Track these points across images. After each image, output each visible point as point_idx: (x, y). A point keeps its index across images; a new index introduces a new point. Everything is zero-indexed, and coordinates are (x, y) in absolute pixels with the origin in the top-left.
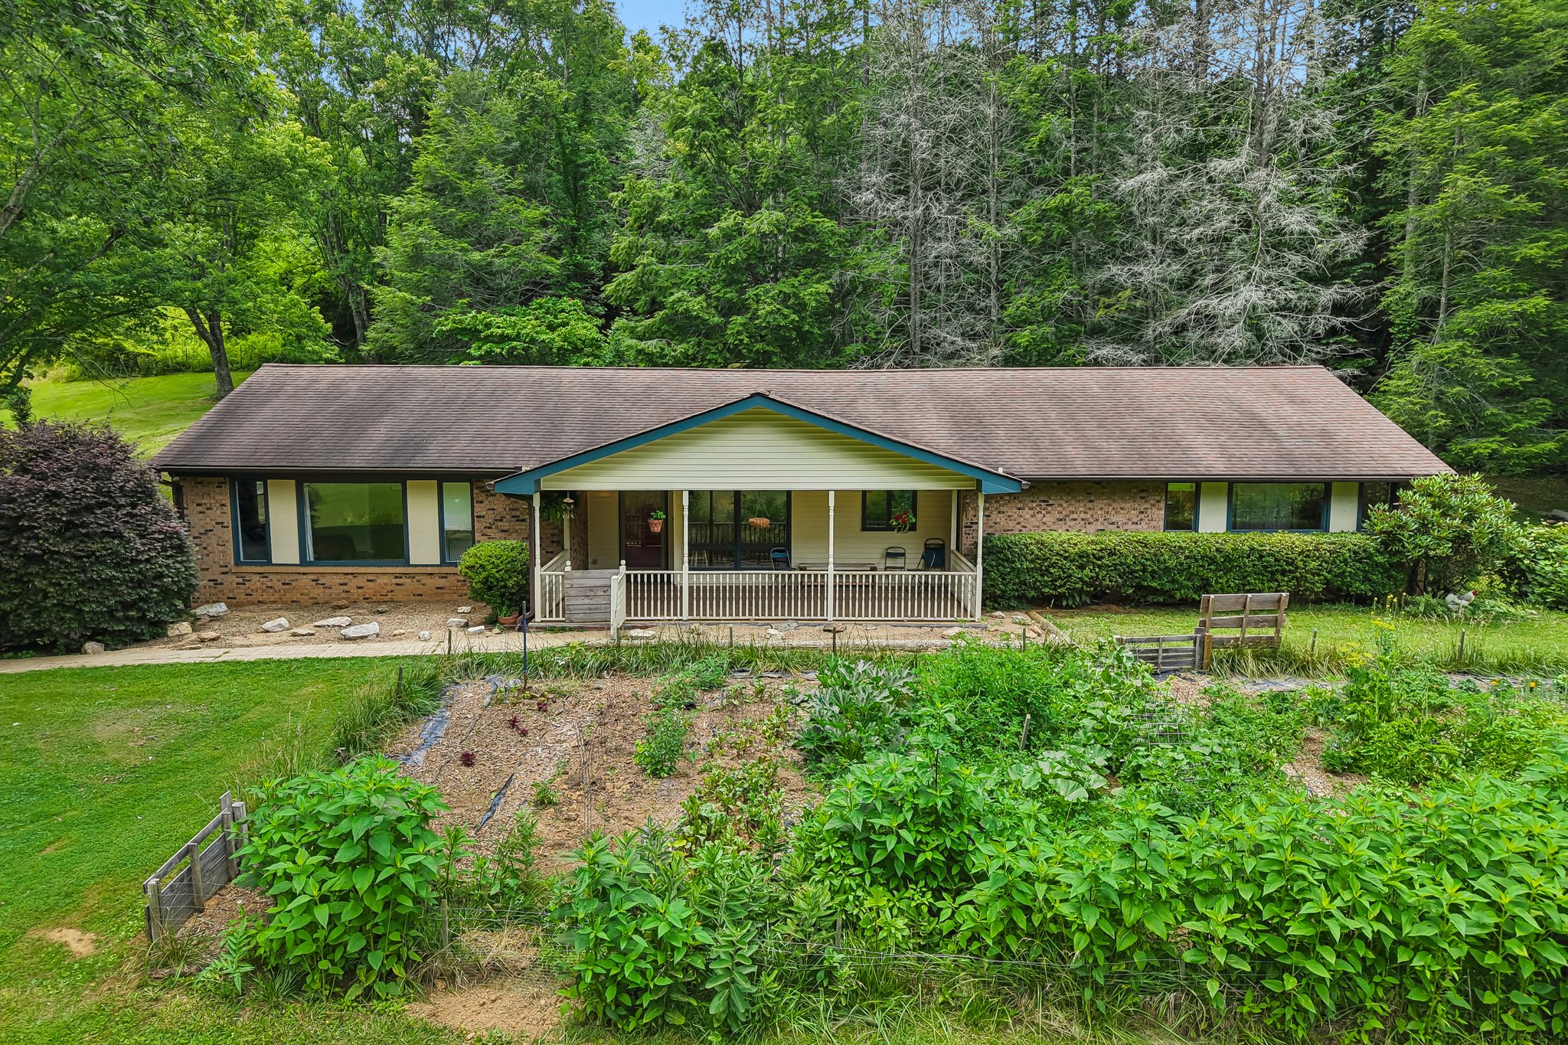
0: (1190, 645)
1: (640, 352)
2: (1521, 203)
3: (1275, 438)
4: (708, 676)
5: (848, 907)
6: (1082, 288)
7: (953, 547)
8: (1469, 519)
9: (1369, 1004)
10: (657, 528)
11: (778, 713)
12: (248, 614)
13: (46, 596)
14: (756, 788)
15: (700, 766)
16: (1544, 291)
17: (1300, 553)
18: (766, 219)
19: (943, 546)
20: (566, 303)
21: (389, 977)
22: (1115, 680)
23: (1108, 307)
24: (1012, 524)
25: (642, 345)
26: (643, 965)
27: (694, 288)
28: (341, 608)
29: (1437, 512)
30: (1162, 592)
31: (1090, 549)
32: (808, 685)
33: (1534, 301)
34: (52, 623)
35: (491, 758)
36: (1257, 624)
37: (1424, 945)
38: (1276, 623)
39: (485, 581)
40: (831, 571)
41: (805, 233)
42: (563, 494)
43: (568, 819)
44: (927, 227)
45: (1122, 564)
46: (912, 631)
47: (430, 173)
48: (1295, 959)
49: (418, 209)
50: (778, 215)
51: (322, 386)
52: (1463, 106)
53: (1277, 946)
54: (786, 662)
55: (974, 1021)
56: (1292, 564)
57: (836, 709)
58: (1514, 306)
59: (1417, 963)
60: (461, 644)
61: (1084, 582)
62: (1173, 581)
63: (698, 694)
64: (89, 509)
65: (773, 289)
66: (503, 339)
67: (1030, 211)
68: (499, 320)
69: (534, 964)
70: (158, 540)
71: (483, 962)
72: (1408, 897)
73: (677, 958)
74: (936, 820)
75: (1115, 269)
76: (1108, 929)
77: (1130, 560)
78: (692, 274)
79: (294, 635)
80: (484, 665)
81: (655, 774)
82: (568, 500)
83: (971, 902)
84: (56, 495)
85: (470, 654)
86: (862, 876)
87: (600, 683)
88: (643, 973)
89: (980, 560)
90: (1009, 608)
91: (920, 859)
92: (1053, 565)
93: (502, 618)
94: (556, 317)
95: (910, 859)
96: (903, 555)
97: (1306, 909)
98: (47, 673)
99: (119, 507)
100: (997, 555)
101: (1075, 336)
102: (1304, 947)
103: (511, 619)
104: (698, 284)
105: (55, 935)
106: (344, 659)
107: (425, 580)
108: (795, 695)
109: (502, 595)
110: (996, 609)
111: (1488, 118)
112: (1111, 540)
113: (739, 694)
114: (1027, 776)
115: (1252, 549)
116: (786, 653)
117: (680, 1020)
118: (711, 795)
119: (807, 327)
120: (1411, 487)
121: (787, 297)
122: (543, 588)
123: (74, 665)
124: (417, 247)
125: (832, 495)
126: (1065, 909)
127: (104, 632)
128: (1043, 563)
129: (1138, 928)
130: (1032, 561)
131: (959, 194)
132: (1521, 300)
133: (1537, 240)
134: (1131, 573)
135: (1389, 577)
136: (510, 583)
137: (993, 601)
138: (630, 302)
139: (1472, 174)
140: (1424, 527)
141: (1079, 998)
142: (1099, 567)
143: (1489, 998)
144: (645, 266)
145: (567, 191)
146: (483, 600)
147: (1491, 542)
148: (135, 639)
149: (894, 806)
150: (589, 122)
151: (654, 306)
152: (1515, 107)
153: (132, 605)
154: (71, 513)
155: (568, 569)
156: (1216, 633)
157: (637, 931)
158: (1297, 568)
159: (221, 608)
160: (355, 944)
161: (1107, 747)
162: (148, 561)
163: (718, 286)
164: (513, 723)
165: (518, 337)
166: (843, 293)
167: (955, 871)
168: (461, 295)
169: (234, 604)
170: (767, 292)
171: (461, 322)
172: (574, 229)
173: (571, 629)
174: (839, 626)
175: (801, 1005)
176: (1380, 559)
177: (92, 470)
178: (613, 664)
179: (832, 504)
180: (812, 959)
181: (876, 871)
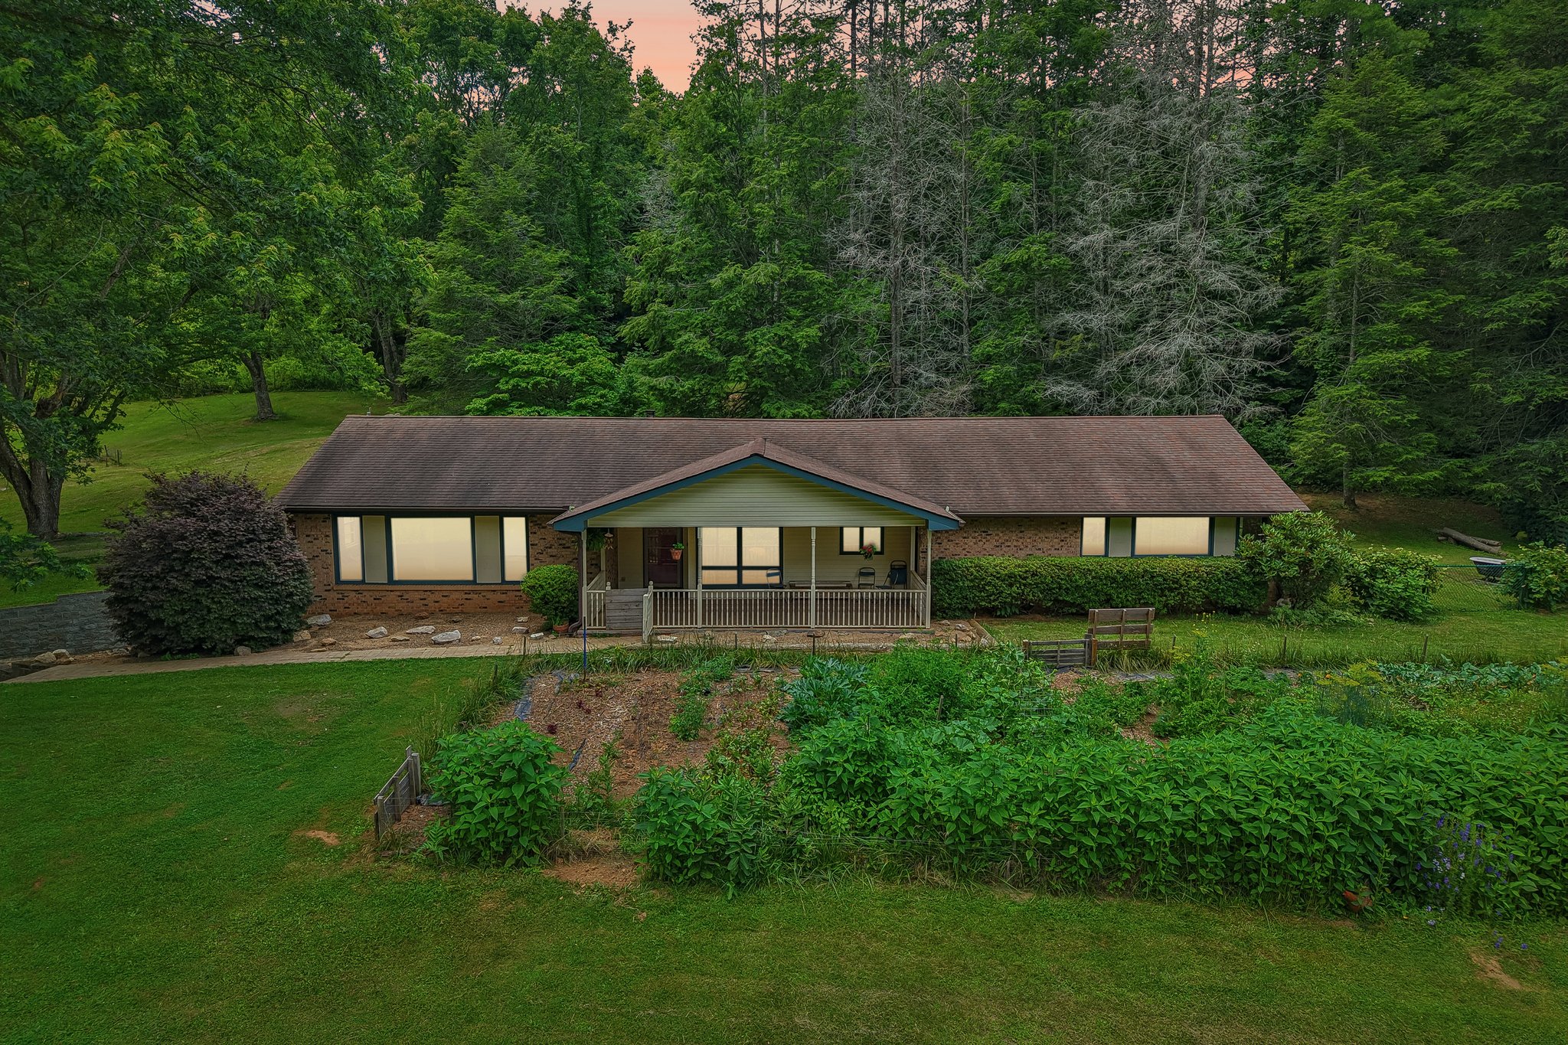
0: (1081, 647)
1: (652, 388)
2: (1406, 267)
3: (1172, 480)
4: (719, 671)
5: (813, 813)
6: (1041, 332)
7: (912, 568)
8: (1311, 548)
9: (1123, 864)
10: (677, 557)
11: (771, 696)
12: (348, 624)
13: (209, 611)
14: (755, 746)
15: (715, 734)
16: (1426, 343)
17: (1183, 575)
18: (761, 272)
19: (905, 566)
20: (583, 339)
21: (531, 853)
22: (1010, 673)
23: (1063, 348)
24: (959, 550)
25: (654, 381)
26: (688, 841)
27: (699, 331)
28: (422, 618)
29: (1288, 542)
30: (1072, 605)
31: (1016, 571)
32: (794, 678)
33: (1417, 351)
34: (213, 631)
35: (568, 728)
36: (1131, 631)
37: (1154, 827)
38: (1146, 630)
39: (543, 598)
40: (813, 590)
41: (797, 283)
42: (605, 530)
43: (627, 767)
44: (906, 277)
45: (1042, 583)
46: (876, 636)
47: (459, 221)
48: (1077, 837)
49: (450, 256)
50: (774, 267)
51: (398, 435)
52: (1358, 185)
53: (1067, 829)
54: (779, 660)
55: (888, 877)
56: (1177, 583)
57: (812, 693)
58: (1401, 356)
59: (1147, 838)
60: (533, 648)
61: (1013, 597)
62: (1083, 596)
63: (712, 684)
64: (240, 544)
65: (767, 332)
66: (529, 374)
67: (993, 264)
68: (526, 357)
69: (617, 849)
70: (290, 567)
71: (585, 848)
72: (1143, 798)
73: (708, 837)
74: (868, 758)
75: (1068, 317)
76: (966, 820)
77: (1049, 580)
78: (697, 318)
79: (394, 640)
80: (551, 663)
81: (685, 738)
82: (608, 535)
83: (887, 807)
84: (216, 533)
85: (539, 655)
86: (821, 793)
87: (638, 676)
88: (687, 845)
89: (929, 580)
90: (955, 618)
91: (857, 782)
92: (989, 583)
93: (556, 626)
94: (575, 353)
95: (851, 782)
96: (873, 574)
97: (1082, 806)
98: (219, 670)
99: (260, 541)
100: (942, 574)
101: (1035, 374)
102: (1082, 829)
103: (563, 627)
104: (703, 327)
105: (311, 834)
106: (440, 659)
107: (489, 595)
108: (783, 683)
109: (556, 609)
110: (945, 618)
111: (1380, 195)
112: (1034, 564)
113: (742, 684)
114: (936, 735)
115: (1146, 571)
116: (777, 654)
117: (709, 876)
118: (724, 751)
119: (798, 366)
120: (1270, 522)
121: (782, 339)
122: (589, 602)
123: (235, 665)
124: (450, 291)
125: (814, 530)
126: (941, 809)
127: (252, 638)
128: (979, 582)
129: (985, 819)
130: (971, 581)
131: (933, 247)
132: (1407, 351)
133: (1421, 299)
134: (1050, 590)
135: (1254, 593)
136: (563, 599)
137: (939, 612)
138: (642, 341)
139: (1363, 245)
140: (1280, 554)
141: (951, 864)
142: (1025, 585)
143: (1192, 859)
144: (656, 312)
145: (582, 234)
146: (540, 612)
147: (1327, 566)
148: (272, 644)
149: (842, 750)
150: (601, 168)
151: (664, 346)
152: (1402, 187)
153: (268, 618)
154: (228, 548)
155: (608, 588)
156: (1100, 638)
157: (685, 820)
158: (1181, 586)
159: (326, 619)
160: (512, 832)
161: (1000, 719)
162: (282, 584)
163: (721, 329)
164: (580, 705)
165: (541, 373)
166: (831, 333)
167: (879, 790)
168: (490, 333)
169: (336, 616)
170: (764, 335)
171: (490, 358)
172: (587, 266)
173: (610, 635)
174: (820, 632)
175: (783, 868)
176: (1246, 579)
177: (241, 514)
178: (647, 662)
179: (814, 537)
180: (791, 841)
181: (830, 790)
